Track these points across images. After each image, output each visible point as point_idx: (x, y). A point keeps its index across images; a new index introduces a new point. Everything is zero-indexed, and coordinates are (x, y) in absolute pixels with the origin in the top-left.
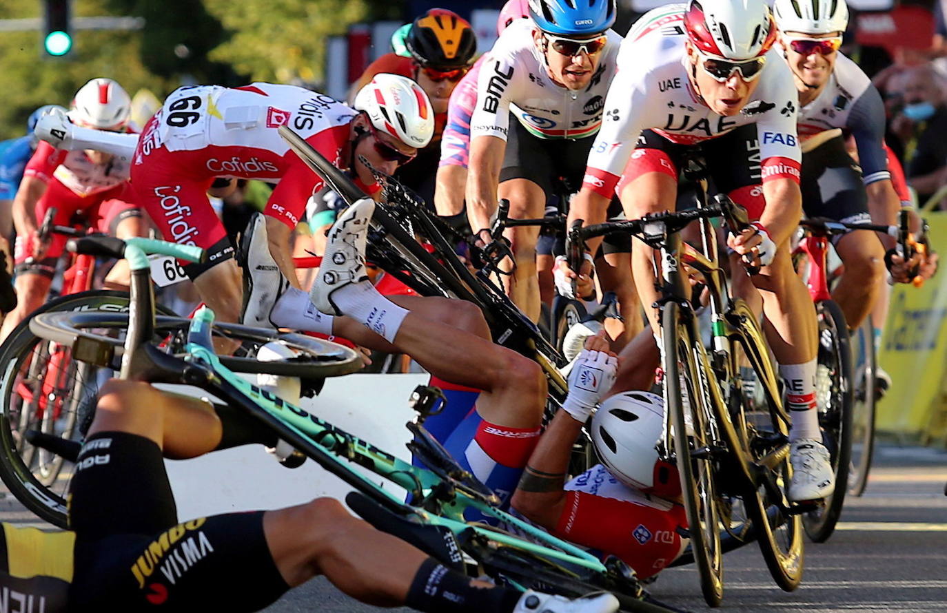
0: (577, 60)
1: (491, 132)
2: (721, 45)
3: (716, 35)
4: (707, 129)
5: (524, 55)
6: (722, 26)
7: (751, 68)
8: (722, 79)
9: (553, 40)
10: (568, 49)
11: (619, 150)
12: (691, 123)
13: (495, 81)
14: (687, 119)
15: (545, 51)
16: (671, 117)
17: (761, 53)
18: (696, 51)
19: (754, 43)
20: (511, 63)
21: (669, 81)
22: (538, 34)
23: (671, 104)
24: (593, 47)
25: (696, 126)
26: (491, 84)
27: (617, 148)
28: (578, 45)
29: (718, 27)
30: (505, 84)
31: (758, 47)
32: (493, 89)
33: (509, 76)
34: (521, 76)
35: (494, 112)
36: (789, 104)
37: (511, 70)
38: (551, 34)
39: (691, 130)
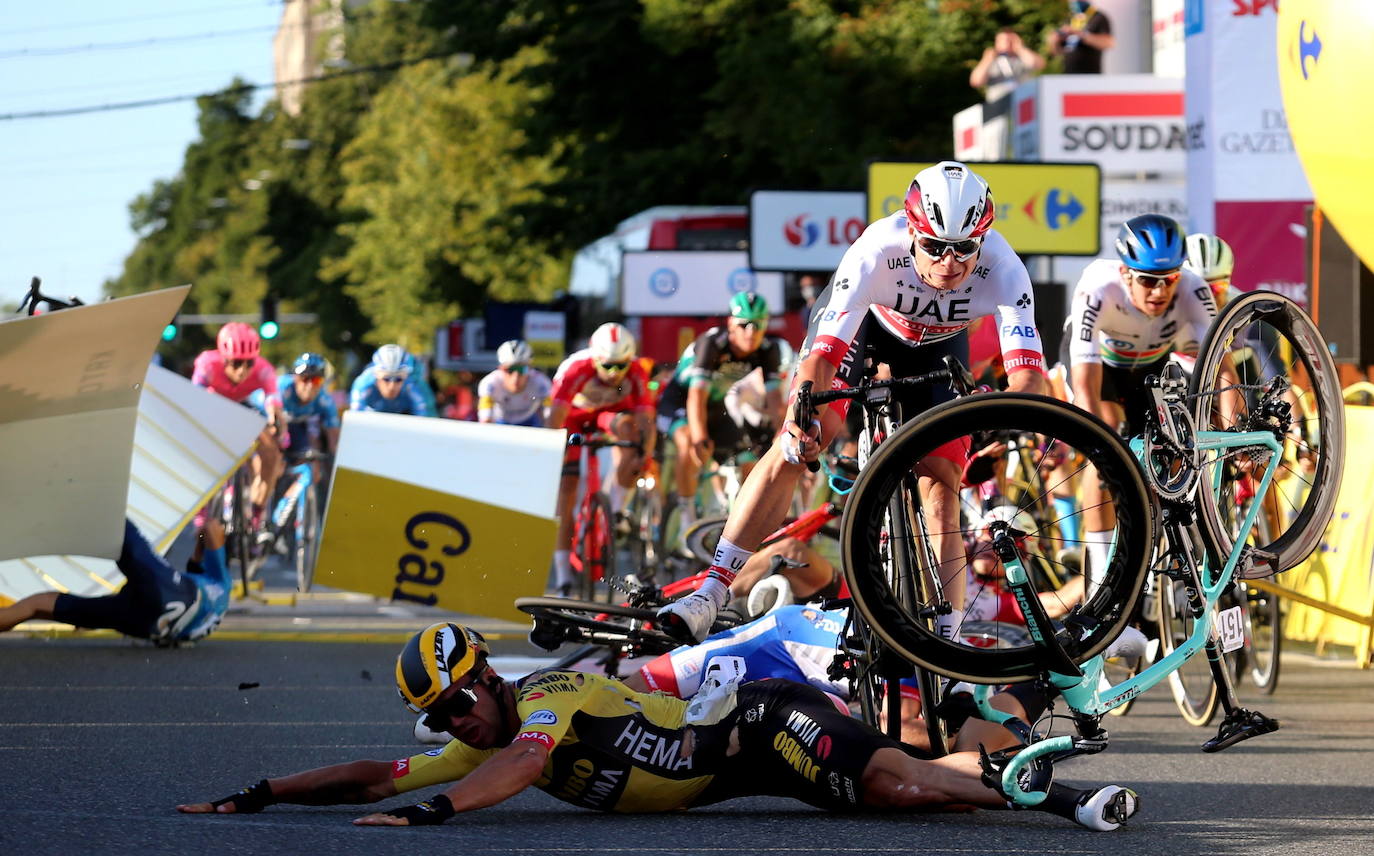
0: (1156, 292)
1: (1089, 360)
2: (934, 225)
3: (931, 214)
4: (937, 314)
5: (1113, 288)
6: (935, 206)
7: (966, 247)
8: (937, 258)
9: (1137, 275)
10: (1149, 283)
11: (848, 320)
12: (921, 307)
13: (1088, 314)
14: (916, 300)
15: (1131, 285)
16: (900, 296)
17: (974, 234)
18: (916, 232)
19: (966, 224)
20: (1100, 297)
21: (898, 260)
22: (1124, 270)
23: (900, 283)
24: (1169, 282)
25: (926, 311)
26: (1085, 317)
27: (846, 316)
28: (1157, 280)
29: (932, 206)
30: (1095, 315)
31: (971, 228)
32: (1087, 321)
33: (1098, 309)
34: (1109, 308)
35: (1089, 340)
36: (1025, 296)
37: (1100, 303)
38: (1134, 270)
39: (921, 315)
